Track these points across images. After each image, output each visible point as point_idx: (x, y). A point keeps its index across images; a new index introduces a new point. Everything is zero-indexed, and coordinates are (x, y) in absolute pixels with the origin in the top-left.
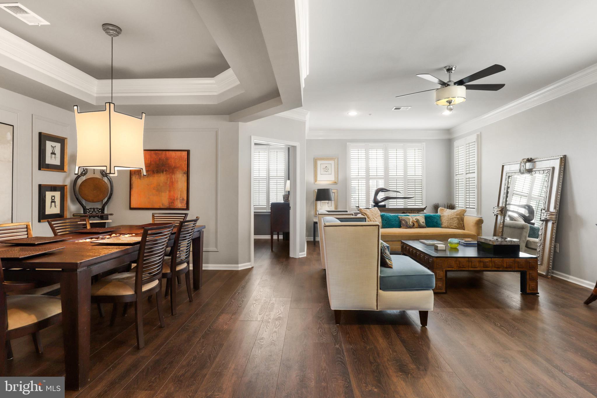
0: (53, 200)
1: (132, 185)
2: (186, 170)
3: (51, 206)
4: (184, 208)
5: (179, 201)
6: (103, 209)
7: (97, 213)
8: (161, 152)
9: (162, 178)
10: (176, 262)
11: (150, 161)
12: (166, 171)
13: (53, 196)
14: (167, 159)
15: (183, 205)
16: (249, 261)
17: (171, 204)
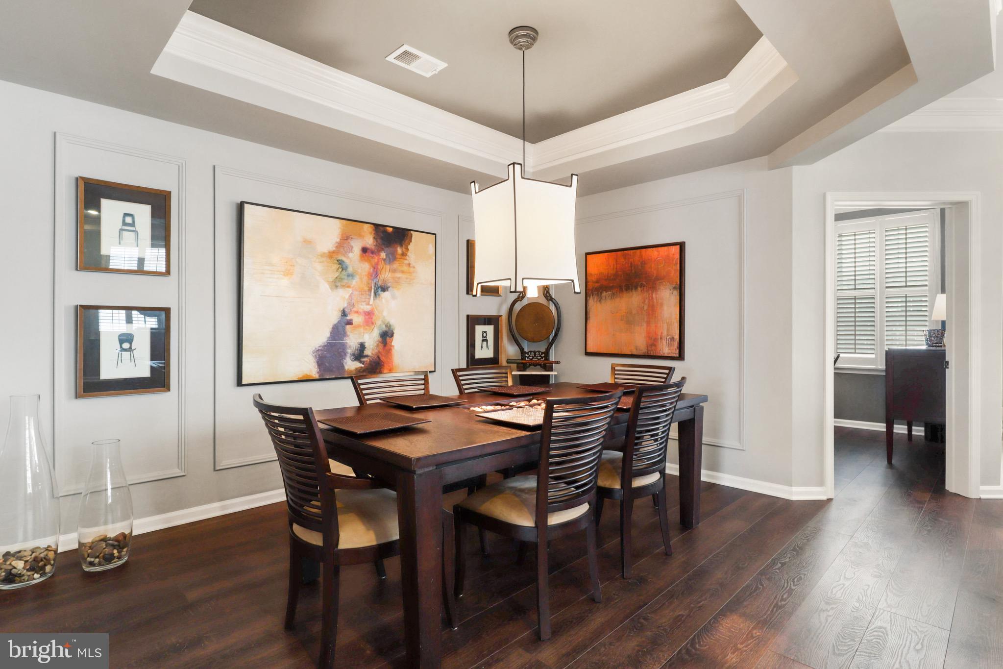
0: (484, 337)
1: (588, 314)
2: (679, 283)
3: (482, 347)
4: (675, 356)
5: (664, 342)
6: (547, 353)
7: (539, 359)
8: (633, 251)
9: (634, 299)
10: (632, 470)
11: (615, 270)
12: (642, 286)
13: (485, 332)
14: (644, 263)
15: (673, 349)
16: (821, 483)
17: (651, 347)
